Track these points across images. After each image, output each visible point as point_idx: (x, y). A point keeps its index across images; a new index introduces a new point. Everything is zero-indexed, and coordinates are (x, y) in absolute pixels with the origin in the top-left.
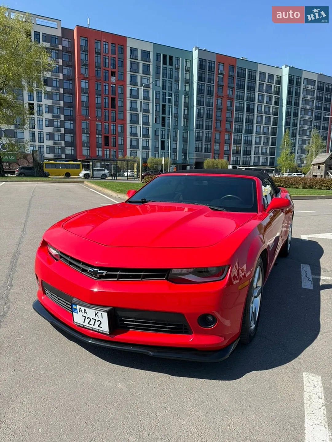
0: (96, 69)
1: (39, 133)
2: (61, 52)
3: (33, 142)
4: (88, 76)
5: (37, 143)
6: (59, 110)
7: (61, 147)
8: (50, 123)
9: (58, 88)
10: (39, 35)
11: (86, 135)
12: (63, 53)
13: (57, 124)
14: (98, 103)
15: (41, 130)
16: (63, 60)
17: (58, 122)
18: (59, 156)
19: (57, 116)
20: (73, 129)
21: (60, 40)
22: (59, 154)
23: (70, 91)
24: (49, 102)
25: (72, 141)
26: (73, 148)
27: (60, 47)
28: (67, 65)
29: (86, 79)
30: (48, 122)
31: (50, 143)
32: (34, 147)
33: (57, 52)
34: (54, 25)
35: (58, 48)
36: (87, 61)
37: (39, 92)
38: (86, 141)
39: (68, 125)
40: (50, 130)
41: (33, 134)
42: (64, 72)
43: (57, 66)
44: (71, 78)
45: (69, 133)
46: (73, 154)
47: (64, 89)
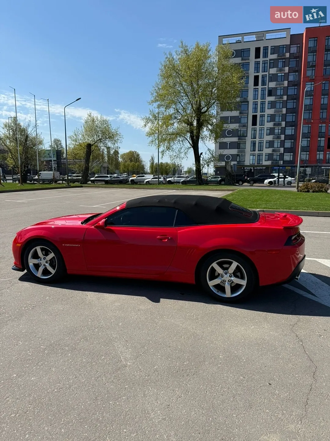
0: (325, 68)
1: (260, 142)
2: (288, 59)
3: (253, 151)
4: (314, 78)
5: (257, 152)
6: (281, 117)
7: (280, 153)
8: (271, 131)
9: (281, 96)
10: (268, 49)
11: (306, 139)
12: (291, 60)
13: (278, 132)
14: (323, 104)
15: (261, 139)
16: (289, 68)
17: (279, 129)
18: (276, 163)
19: (278, 123)
20: (294, 135)
21: (288, 48)
22: (277, 160)
23: (294, 97)
24: (272, 111)
25: (292, 147)
26: (292, 154)
27: (288, 55)
28: (294, 71)
29: (311, 80)
30: (269, 130)
31: (269, 151)
32: (253, 156)
33: (284, 60)
34: (283, 34)
35: (285, 56)
36: (314, 62)
37: (263, 104)
38: (306, 146)
39: (289, 131)
40: (270, 138)
41: (254, 144)
42: (289, 78)
43: (283, 74)
44: (296, 84)
45: (290, 139)
46: (291, 159)
47: (288, 96)
